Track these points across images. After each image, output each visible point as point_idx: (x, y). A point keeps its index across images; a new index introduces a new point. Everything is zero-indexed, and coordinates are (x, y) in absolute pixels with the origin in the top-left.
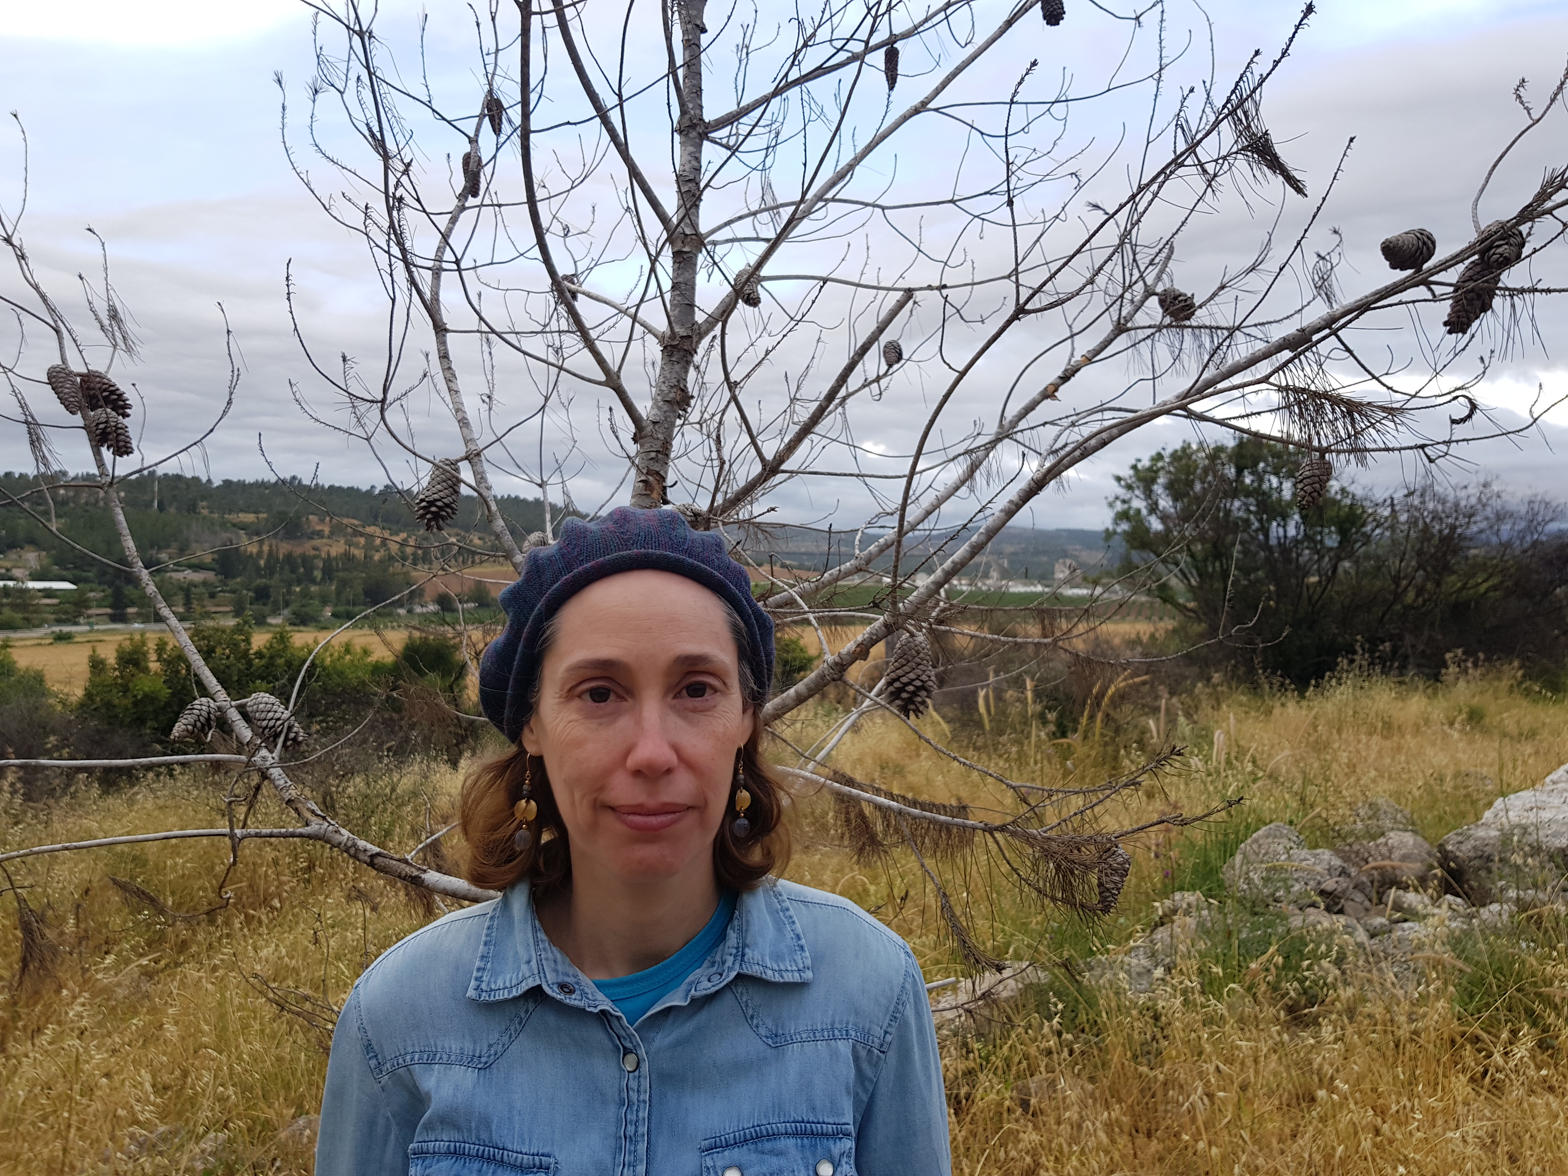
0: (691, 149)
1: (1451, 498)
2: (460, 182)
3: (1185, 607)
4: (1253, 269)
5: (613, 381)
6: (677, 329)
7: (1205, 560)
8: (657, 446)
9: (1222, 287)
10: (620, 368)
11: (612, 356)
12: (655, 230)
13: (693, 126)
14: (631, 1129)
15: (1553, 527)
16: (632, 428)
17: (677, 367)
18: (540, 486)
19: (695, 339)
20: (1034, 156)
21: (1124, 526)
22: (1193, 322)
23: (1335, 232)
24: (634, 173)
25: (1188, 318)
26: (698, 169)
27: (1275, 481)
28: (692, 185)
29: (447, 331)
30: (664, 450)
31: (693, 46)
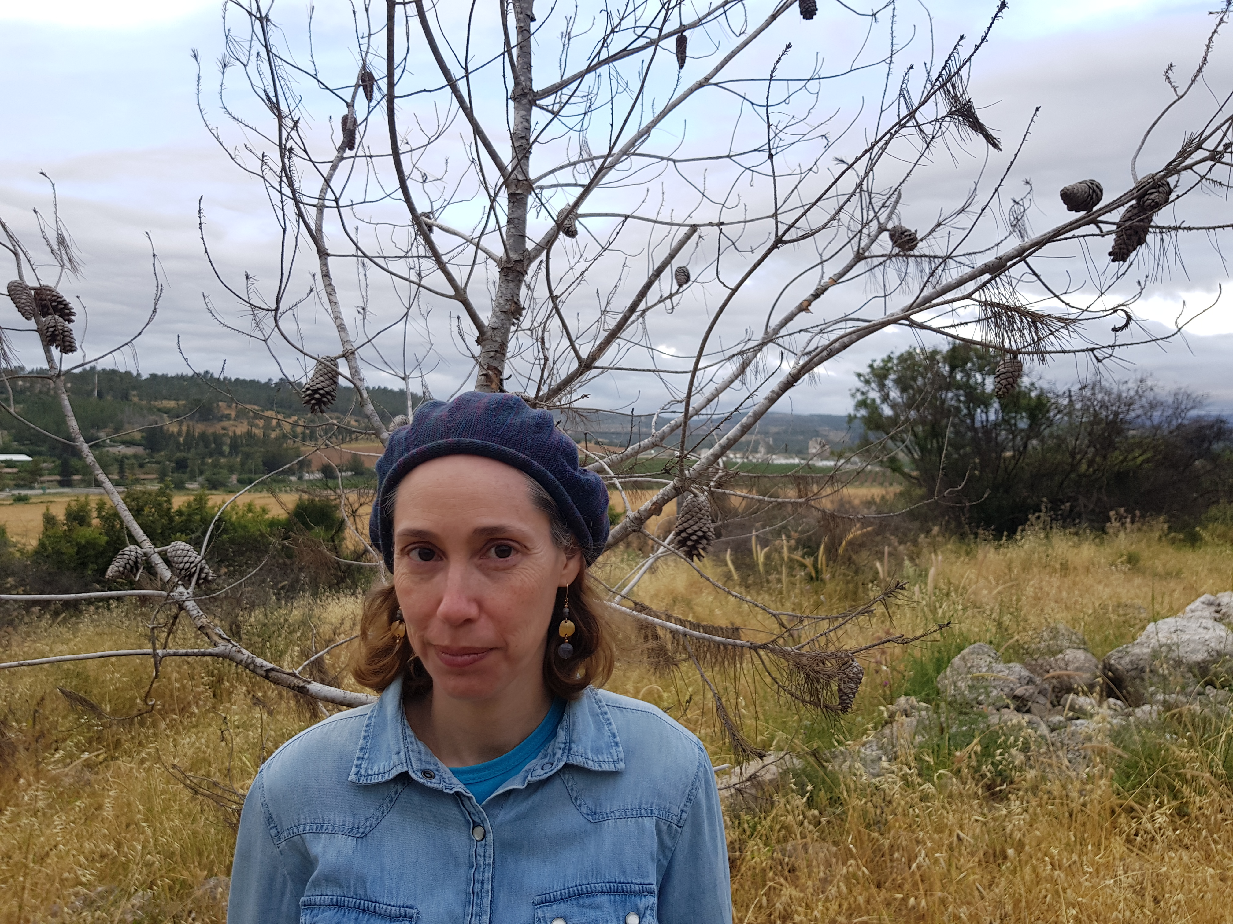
0: (523, 113)
1: (1115, 391)
2: (339, 138)
3: (910, 476)
4: (962, 210)
5: (460, 295)
6: (511, 255)
7: (926, 438)
8: (496, 347)
9: (939, 225)
10: (466, 285)
11: (460, 276)
12: (494, 176)
13: (524, 95)
14: (478, 887)
15: (1193, 413)
16: (477, 334)
17: (511, 285)
18: (404, 379)
19: (526, 263)
20: (793, 122)
21: (863, 412)
22: (916, 252)
23: (1027, 183)
24: (478, 131)
25: (912, 249)
26: (528, 129)
27: (979, 377)
28: (523, 141)
29: (328, 255)
30: (501, 351)
31: (524, 32)
